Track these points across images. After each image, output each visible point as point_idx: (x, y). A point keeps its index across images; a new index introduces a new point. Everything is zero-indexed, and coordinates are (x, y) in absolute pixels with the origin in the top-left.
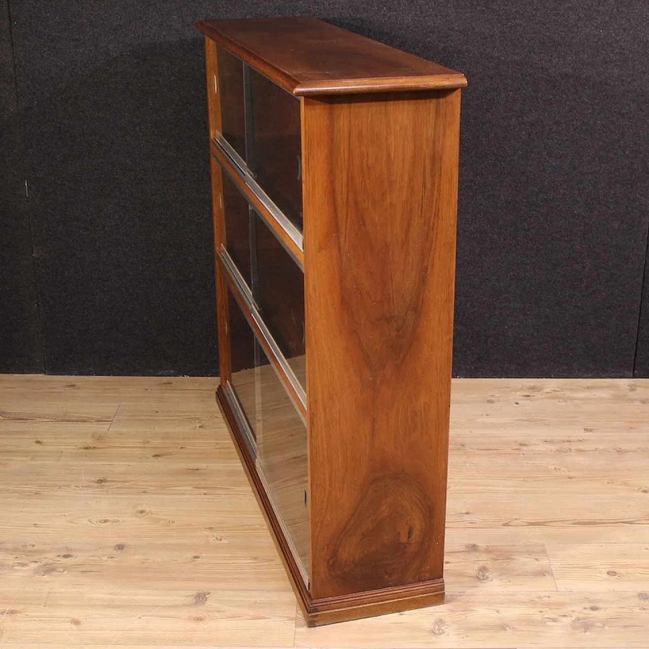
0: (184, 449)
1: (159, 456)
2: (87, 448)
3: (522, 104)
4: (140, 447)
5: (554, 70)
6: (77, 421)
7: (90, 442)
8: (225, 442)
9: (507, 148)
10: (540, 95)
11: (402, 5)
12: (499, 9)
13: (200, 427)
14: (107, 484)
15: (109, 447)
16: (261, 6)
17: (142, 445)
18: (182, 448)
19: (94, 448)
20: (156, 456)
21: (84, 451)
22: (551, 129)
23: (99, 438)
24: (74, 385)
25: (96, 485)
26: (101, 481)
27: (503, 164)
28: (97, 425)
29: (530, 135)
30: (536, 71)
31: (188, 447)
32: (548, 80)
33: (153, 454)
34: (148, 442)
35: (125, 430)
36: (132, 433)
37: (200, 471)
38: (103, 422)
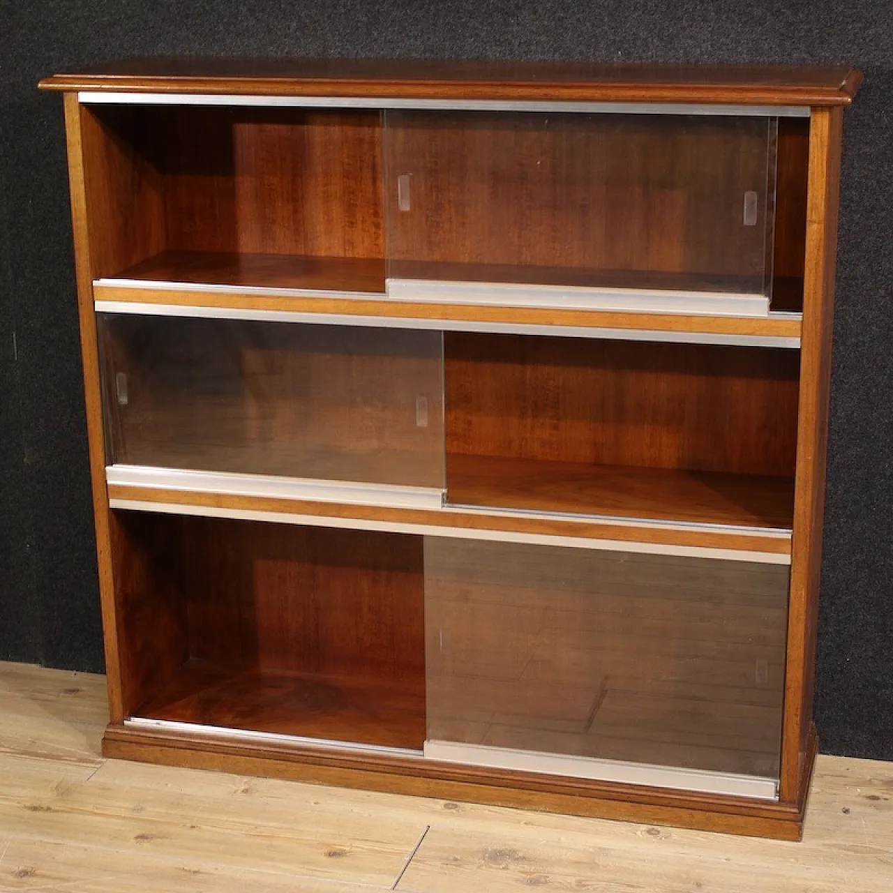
0: (195, 830)
1: (147, 838)
2: (35, 809)
3: (877, 237)
4: (124, 818)
6: (46, 756)
7: (46, 797)
8: (272, 824)
9: (850, 320)
11: (651, 48)
12: (836, 57)
13: (246, 791)
14: (34, 880)
15: (72, 811)
17: (128, 814)
18: (193, 827)
19: (49, 809)
20: (143, 837)
21: (28, 812)
23: (64, 791)
24: (78, 690)
25: (11, 878)
26: (25, 873)
27: (841, 348)
28: (74, 768)
31: (205, 827)
33: (139, 832)
34: (142, 809)
35: (116, 781)
36: (126, 789)
37: (200, 877)
38: (87, 762)
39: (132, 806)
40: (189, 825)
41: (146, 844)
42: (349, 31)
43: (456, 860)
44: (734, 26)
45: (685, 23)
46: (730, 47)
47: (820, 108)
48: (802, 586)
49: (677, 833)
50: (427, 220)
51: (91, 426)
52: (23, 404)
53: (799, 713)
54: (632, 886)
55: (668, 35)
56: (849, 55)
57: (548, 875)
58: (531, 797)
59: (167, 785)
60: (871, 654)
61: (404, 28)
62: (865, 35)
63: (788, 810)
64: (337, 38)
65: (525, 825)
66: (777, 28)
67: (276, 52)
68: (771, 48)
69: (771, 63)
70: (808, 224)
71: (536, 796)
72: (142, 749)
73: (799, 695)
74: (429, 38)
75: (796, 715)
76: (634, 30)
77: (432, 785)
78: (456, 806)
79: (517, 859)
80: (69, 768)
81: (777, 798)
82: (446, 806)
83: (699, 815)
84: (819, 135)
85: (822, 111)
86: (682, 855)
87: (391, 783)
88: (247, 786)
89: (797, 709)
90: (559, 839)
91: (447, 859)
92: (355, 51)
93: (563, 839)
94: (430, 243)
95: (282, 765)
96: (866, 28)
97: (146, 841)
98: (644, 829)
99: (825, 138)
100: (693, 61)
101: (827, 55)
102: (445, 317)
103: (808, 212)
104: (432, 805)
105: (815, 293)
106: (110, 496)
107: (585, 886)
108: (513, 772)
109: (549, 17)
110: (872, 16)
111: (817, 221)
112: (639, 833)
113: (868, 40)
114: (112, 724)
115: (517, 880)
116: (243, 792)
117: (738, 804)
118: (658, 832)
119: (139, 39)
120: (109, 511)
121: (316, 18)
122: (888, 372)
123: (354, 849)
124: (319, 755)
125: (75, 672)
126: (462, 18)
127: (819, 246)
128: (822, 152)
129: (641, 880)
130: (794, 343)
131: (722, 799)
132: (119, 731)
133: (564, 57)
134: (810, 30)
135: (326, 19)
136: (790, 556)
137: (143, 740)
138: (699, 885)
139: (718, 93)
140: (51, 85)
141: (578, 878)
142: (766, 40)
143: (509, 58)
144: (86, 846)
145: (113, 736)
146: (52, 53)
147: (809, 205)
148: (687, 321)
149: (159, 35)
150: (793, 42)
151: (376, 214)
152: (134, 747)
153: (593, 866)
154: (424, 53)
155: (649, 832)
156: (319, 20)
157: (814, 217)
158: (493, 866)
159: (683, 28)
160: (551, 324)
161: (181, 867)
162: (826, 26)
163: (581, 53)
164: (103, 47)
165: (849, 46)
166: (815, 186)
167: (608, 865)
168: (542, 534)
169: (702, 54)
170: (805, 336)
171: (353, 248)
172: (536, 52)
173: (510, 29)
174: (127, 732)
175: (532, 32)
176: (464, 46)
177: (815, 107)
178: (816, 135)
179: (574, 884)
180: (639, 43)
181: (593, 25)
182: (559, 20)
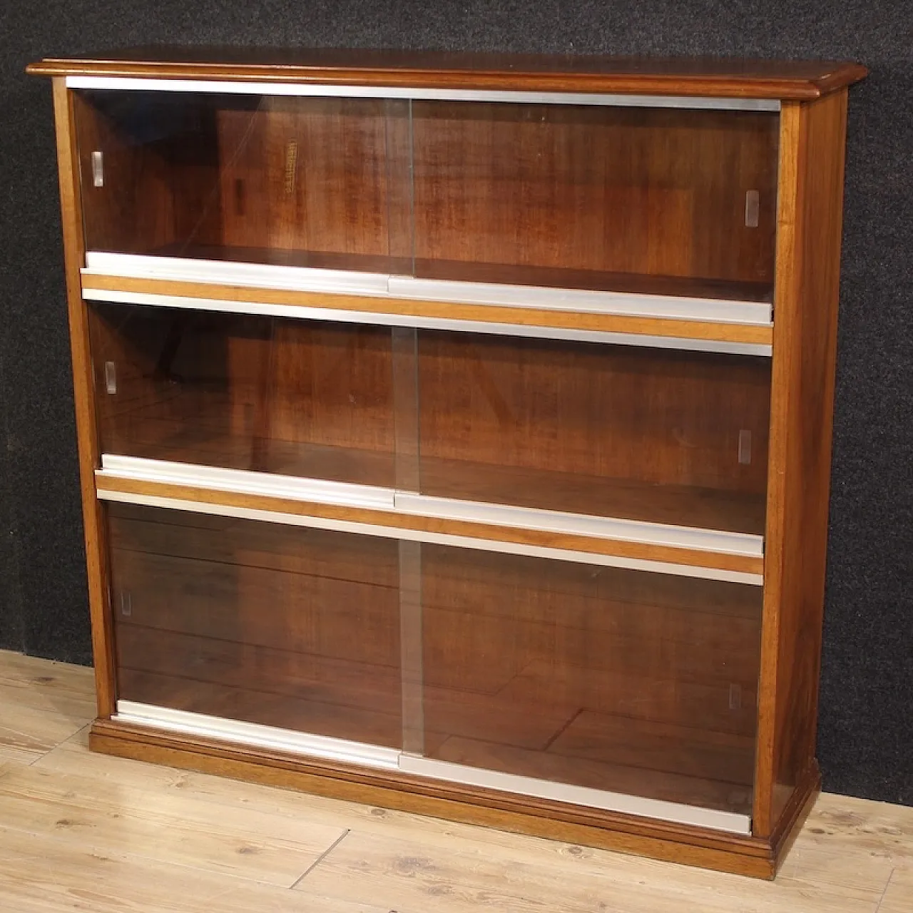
1: (67, 824)
5: (897, 175)
10: (870, 224)
11: (603, 39)
12: (788, 51)
13: (180, 785)
16: (360, 35)
18: (116, 816)
20: (65, 822)
22: (891, 296)
24: (50, 679)
28: (21, 753)
29: (849, 304)
30: (862, 178)
32: (886, 197)
33: (61, 818)
34: (73, 796)
35: (57, 768)
36: (63, 776)
37: (107, 863)
38: (37, 748)
39: (64, 792)
40: (113, 814)
41: (65, 829)
42: (309, 20)
43: (364, 864)
44: (687, 16)
45: (637, 14)
46: (682, 39)
47: (790, 102)
48: (774, 608)
49: (597, 854)
50: (427, 216)
51: (79, 415)
52: (6, 390)
53: (772, 744)
54: (534, 902)
55: (620, 26)
56: (802, 48)
57: (451, 885)
58: (501, 817)
59: (105, 774)
60: (828, 681)
61: (362, 18)
62: (818, 27)
63: (761, 846)
64: (297, 27)
65: (447, 835)
66: (729, 20)
67: (240, 41)
68: (723, 40)
69: (724, 57)
70: (778, 225)
71: (507, 816)
72: (127, 745)
73: (772, 724)
74: (386, 28)
75: (769, 746)
76: (586, 21)
77: (404, 799)
78: (384, 812)
79: (427, 868)
80: (17, 752)
81: (751, 833)
82: (373, 812)
83: (669, 846)
84: (790, 130)
85: (792, 105)
86: (596, 875)
87: (365, 794)
88: (183, 781)
89: (770, 740)
90: (477, 851)
91: (357, 863)
92: (315, 41)
93: (480, 852)
94: (430, 239)
95: (259, 769)
96: (818, 20)
97: (66, 826)
98: (567, 847)
99: (796, 135)
100: (645, 53)
101: (780, 48)
102: (416, 313)
103: (779, 212)
104: (360, 810)
105: (786, 298)
106: (97, 487)
107: (485, 898)
108: (485, 790)
109: (502, 8)
110: (824, 8)
111: (788, 221)
112: (560, 851)
113: (820, 33)
114: (99, 718)
115: (420, 889)
116: (178, 785)
117: (709, 836)
118: (581, 851)
119: (112, 26)
120: (96, 502)
121: (277, 6)
122: (844, 384)
123: (267, 847)
124: (295, 761)
125: (54, 661)
126: (417, 8)
127: (790, 249)
128: (792, 149)
129: (544, 897)
130: (765, 350)
131: (694, 831)
132: (105, 725)
133: (517, 49)
134: (762, 23)
135: (287, 7)
136: (762, 576)
137: (129, 736)
138: (603, 906)
139: (684, 84)
140: (38, 70)
141: (481, 891)
142: (718, 32)
143: (463, 48)
144: (6, 827)
145: (99, 731)
146: (31, 40)
147: (779, 204)
148: (657, 323)
149: (130, 23)
150: (745, 35)
151: (376, 210)
152: (119, 742)
153: (501, 880)
154: (382, 43)
155: (571, 851)
156: (281, 9)
157: (785, 218)
158: (400, 873)
159: (635, 20)
160: (521, 324)
161: (91, 853)
162: (778, 18)
163: (533, 44)
164: (78, 34)
165: (802, 39)
166: (786, 184)
167: (517, 880)
168: (513, 542)
169: (654, 46)
170: (776, 344)
171: (354, 243)
172: (489, 43)
173: (464, 19)
174: (113, 727)
175: (485, 22)
176: (419, 36)
177: (786, 101)
178: (786, 130)
179: (475, 896)
180: (590, 34)
181: (545, 15)
182: (511, 10)
